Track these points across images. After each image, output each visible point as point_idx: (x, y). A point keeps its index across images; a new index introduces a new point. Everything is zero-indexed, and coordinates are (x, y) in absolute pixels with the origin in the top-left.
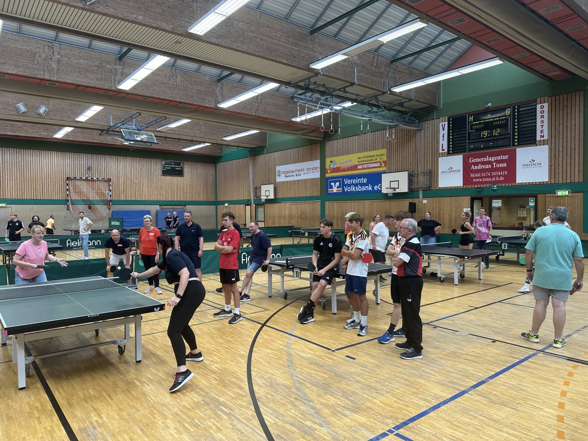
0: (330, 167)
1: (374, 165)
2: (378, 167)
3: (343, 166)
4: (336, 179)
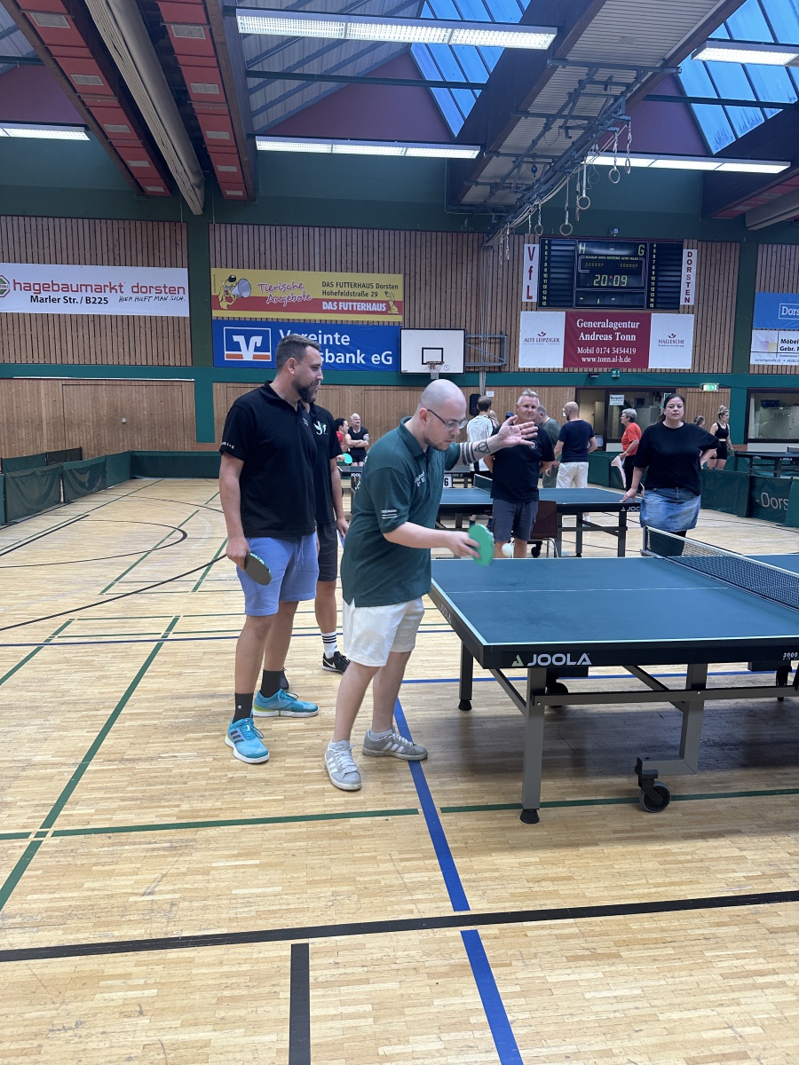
0: (227, 292)
1: (369, 307)
2: (382, 313)
3: (276, 296)
4: (249, 328)
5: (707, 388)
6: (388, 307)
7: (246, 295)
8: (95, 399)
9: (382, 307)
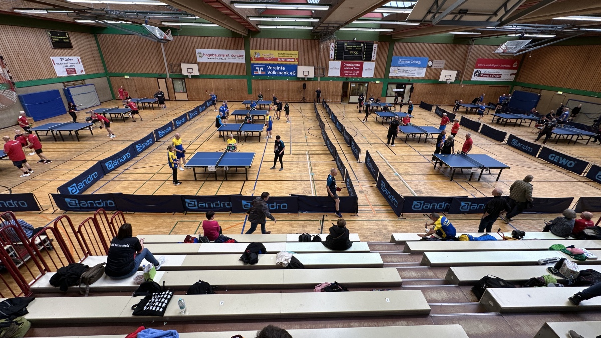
0: (254, 56)
1: (289, 60)
3: (266, 57)
4: (260, 65)
5: (377, 82)
6: (295, 60)
7: (259, 57)
8: (225, 83)
9: (293, 60)
